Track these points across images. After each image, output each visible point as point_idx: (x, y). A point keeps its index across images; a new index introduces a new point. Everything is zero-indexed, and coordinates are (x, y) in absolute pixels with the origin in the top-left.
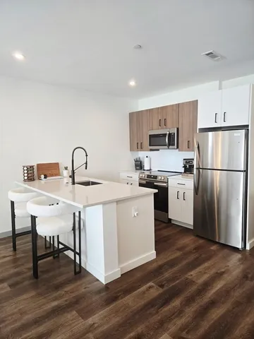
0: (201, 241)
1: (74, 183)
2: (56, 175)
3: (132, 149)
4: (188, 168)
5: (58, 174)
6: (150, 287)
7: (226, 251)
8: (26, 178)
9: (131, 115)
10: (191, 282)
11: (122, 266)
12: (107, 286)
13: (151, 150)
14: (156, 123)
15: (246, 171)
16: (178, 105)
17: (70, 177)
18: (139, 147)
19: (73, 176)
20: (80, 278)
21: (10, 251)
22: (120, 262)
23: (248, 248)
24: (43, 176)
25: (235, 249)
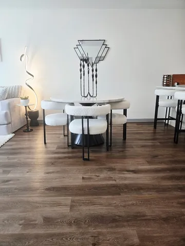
8: (165, 83)
24: (176, 83)
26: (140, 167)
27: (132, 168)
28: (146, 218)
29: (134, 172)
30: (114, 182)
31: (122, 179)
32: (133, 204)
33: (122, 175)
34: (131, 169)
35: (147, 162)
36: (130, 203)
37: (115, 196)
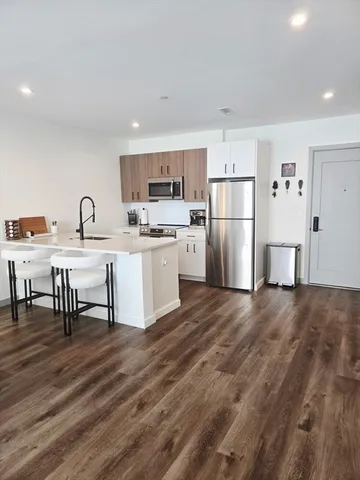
0: (215, 290)
1: (82, 238)
2: (43, 232)
3: (124, 200)
4: (196, 219)
5: (45, 231)
6: (187, 325)
7: (238, 295)
8: (12, 235)
9: (123, 159)
10: (220, 316)
11: (157, 312)
12: (148, 330)
13: (151, 201)
14: (156, 171)
15: (254, 219)
16: (183, 152)
17: (77, 231)
18: (136, 196)
19: (81, 230)
20: (114, 330)
21: (9, 322)
22: (155, 309)
23: (256, 289)
24: (29, 234)
25: (246, 291)
26: (53, 401)
27: (42, 411)
28: (117, 461)
29: (51, 413)
30: (36, 452)
31: (43, 436)
32: (91, 459)
33: (38, 432)
34: (43, 413)
35: (55, 386)
36: (86, 459)
37: (58, 469)
